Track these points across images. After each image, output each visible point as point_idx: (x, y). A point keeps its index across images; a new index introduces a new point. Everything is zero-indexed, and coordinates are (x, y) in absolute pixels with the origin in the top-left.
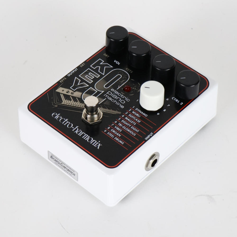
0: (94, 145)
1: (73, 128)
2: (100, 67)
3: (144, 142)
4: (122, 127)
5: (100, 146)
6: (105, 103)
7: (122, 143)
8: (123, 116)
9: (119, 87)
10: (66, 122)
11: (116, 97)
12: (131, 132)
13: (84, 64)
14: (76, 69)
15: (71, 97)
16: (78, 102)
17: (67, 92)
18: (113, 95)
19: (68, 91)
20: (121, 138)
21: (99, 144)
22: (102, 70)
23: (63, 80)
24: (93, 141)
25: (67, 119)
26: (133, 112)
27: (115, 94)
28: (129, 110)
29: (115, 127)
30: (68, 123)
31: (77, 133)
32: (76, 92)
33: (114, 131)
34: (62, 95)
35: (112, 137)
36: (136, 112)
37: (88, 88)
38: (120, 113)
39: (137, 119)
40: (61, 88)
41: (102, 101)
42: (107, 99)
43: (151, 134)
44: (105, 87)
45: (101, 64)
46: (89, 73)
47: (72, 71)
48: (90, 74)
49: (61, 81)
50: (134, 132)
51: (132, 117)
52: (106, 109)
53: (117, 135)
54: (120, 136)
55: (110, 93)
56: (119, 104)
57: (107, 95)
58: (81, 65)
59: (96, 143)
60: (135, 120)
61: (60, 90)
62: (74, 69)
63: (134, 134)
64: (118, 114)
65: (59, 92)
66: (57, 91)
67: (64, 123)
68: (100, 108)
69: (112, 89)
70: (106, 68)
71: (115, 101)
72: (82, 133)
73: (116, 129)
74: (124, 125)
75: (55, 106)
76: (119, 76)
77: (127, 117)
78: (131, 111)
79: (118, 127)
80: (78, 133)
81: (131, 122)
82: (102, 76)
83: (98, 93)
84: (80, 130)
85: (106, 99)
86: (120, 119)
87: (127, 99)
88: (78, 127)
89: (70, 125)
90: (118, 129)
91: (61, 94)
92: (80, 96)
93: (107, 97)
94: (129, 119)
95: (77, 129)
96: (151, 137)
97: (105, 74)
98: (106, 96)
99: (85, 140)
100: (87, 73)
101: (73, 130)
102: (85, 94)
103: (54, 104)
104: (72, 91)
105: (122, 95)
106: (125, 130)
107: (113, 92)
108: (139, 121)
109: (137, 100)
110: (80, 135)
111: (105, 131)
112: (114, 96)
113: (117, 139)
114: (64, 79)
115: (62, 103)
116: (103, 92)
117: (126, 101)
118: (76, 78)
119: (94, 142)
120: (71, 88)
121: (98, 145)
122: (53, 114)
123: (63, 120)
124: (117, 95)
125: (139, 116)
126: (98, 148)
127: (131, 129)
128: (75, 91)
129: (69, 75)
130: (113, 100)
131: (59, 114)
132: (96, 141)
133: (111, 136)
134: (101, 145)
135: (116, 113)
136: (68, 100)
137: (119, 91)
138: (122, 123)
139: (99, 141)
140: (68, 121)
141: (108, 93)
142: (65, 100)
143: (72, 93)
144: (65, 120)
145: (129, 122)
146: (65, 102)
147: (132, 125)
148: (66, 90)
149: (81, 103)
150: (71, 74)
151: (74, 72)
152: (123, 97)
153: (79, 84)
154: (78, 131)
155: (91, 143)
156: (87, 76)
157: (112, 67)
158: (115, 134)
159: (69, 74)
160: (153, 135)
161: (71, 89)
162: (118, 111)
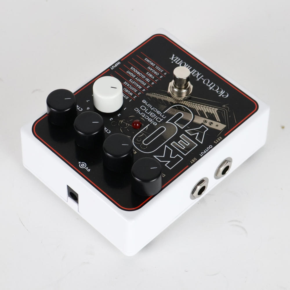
0: (178, 59)
1: (203, 79)
2: (171, 157)
3: (122, 60)
4: (146, 77)
5: (172, 57)
6: (165, 107)
7: (147, 60)
8: (144, 90)
9: (146, 128)
10: (211, 86)
11: (151, 114)
12: (135, 71)
13: (192, 162)
14: (201, 156)
15: (207, 117)
16: (198, 110)
17: (212, 123)
18: (154, 117)
19: (210, 125)
20: (148, 65)
21: (172, 59)
22: (168, 151)
23: (218, 140)
24: (180, 64)
25: (210, 89)
26: (132, 94)
27: (152, 118)
28: (136, 96)
29: (154, 77)
30: (209, 84)
31: (198, 73)
32: (200, 123)
33: (155, 73)
34: (218, 120)
35: (157, 67)
36: (128, 94)
37: (186, 128)
38: (148, 94)
39: (127, 86)
40: (220, 130)
41: (169, 110)
42: (162, 112)
43: (112, 68)
44: (165, 128)
45: (169, 162)
46: (184, 149)
47: (207, 152)
48: (183, 147)
49: (220, 139)
50: (132, 71)
51: (133, 89)
52: (164, 100)
53: (152, 69)
54: (149, 67)
55: (159, 120)
56: (148, 105)
57: (162, 118)
58: (196, 161)
59: (176, 61)
60: (131, 85)
61: (221, 127)
62: (204, 155)
63: (132, 68)
64: (149, 93)
65: (222, 123)
66: (225, 126)
67: (213, 85)
68: (171, 101)
69: (156, 125)
70: (163, 156)
71: (152, 109)
72: (192, 73)
73: (152, 75)
74: (144, 80)
75: (226, 106)
76: (146, 142)
77: (140, 88)
78: (134, 95)
79: (150, 77)
80: (196, 73)
81: (135, 83)
82: (168, 144)
83: (173, 121)
84: (194, 76)
85: (164, 113)
86: (148, 87)
87: (138, 111)
88: (197, 79)
89: (206, 82)
90: (151, 76)
91: (220, 121)
92: (195, 117)
93: (162, 115)
94: (137, 86)
95: (199, 77)
96: (114, 65)
97: (164, 145)
98: (164, 117)
99: (189, 65)
100: (188, 149)
101: (202, 76)
102: (190, 120)
103: (227, 109)
104: (205, 124)
105: (143, 116)
106: (142, 74)
107: (155, 121)
108: (125, 83)
109: (125, 109)
110: (195, 71)
111: (165, 74)
112: (154, 115)
113: (152, 64)
114: (216, 141)
115: (217, 109)
116: (167, 122)
117: (140, 109)
118: (202, 143)
119: (178, 62)
120: (208, 129)
121: (174, 59)
122: (228, 96)
123: (215, 88)
124: (150, 117)
125: (125, 89)
126: (174, 55)
127: (135, 74)
128: (202, 124)
129: (211, 147)
130: (156, 110)
131: (220, 96)
132: (176, 62)
133: (159, 68)
134: (170, 58)
135: (152, 94)
136: (210, 113)
137: (147, 122)
138: (145, 81)
139: (172, 62)
140: (209, 88)
141: (161, 120)
142: (214, 113)
143: (206, 122)
144: (213, 88)
145: (137, 83)
146: (214, 111)
147: (134, 80)
148: (213, 126)
149: (194, 109)
150: (208, 148)
151: (205, 152)
152: (142, 114)
153: (197, 134)
154: (197, 75)
155: (182, 61)
156: (187, 144)
157: (155, 156)
158: (154, 69)
159: (211, 149)
160: (111, 66)
161: (207, 127)
162: (149, 97)
